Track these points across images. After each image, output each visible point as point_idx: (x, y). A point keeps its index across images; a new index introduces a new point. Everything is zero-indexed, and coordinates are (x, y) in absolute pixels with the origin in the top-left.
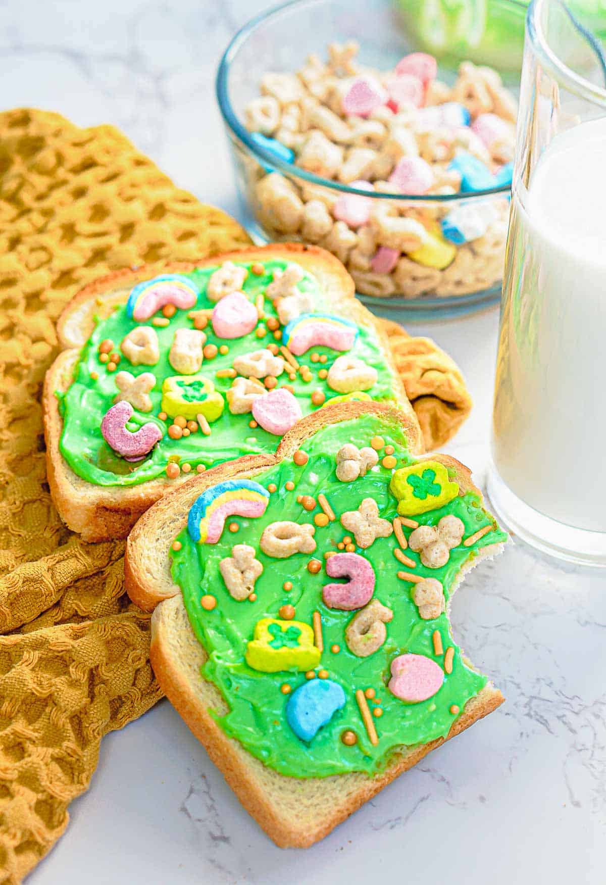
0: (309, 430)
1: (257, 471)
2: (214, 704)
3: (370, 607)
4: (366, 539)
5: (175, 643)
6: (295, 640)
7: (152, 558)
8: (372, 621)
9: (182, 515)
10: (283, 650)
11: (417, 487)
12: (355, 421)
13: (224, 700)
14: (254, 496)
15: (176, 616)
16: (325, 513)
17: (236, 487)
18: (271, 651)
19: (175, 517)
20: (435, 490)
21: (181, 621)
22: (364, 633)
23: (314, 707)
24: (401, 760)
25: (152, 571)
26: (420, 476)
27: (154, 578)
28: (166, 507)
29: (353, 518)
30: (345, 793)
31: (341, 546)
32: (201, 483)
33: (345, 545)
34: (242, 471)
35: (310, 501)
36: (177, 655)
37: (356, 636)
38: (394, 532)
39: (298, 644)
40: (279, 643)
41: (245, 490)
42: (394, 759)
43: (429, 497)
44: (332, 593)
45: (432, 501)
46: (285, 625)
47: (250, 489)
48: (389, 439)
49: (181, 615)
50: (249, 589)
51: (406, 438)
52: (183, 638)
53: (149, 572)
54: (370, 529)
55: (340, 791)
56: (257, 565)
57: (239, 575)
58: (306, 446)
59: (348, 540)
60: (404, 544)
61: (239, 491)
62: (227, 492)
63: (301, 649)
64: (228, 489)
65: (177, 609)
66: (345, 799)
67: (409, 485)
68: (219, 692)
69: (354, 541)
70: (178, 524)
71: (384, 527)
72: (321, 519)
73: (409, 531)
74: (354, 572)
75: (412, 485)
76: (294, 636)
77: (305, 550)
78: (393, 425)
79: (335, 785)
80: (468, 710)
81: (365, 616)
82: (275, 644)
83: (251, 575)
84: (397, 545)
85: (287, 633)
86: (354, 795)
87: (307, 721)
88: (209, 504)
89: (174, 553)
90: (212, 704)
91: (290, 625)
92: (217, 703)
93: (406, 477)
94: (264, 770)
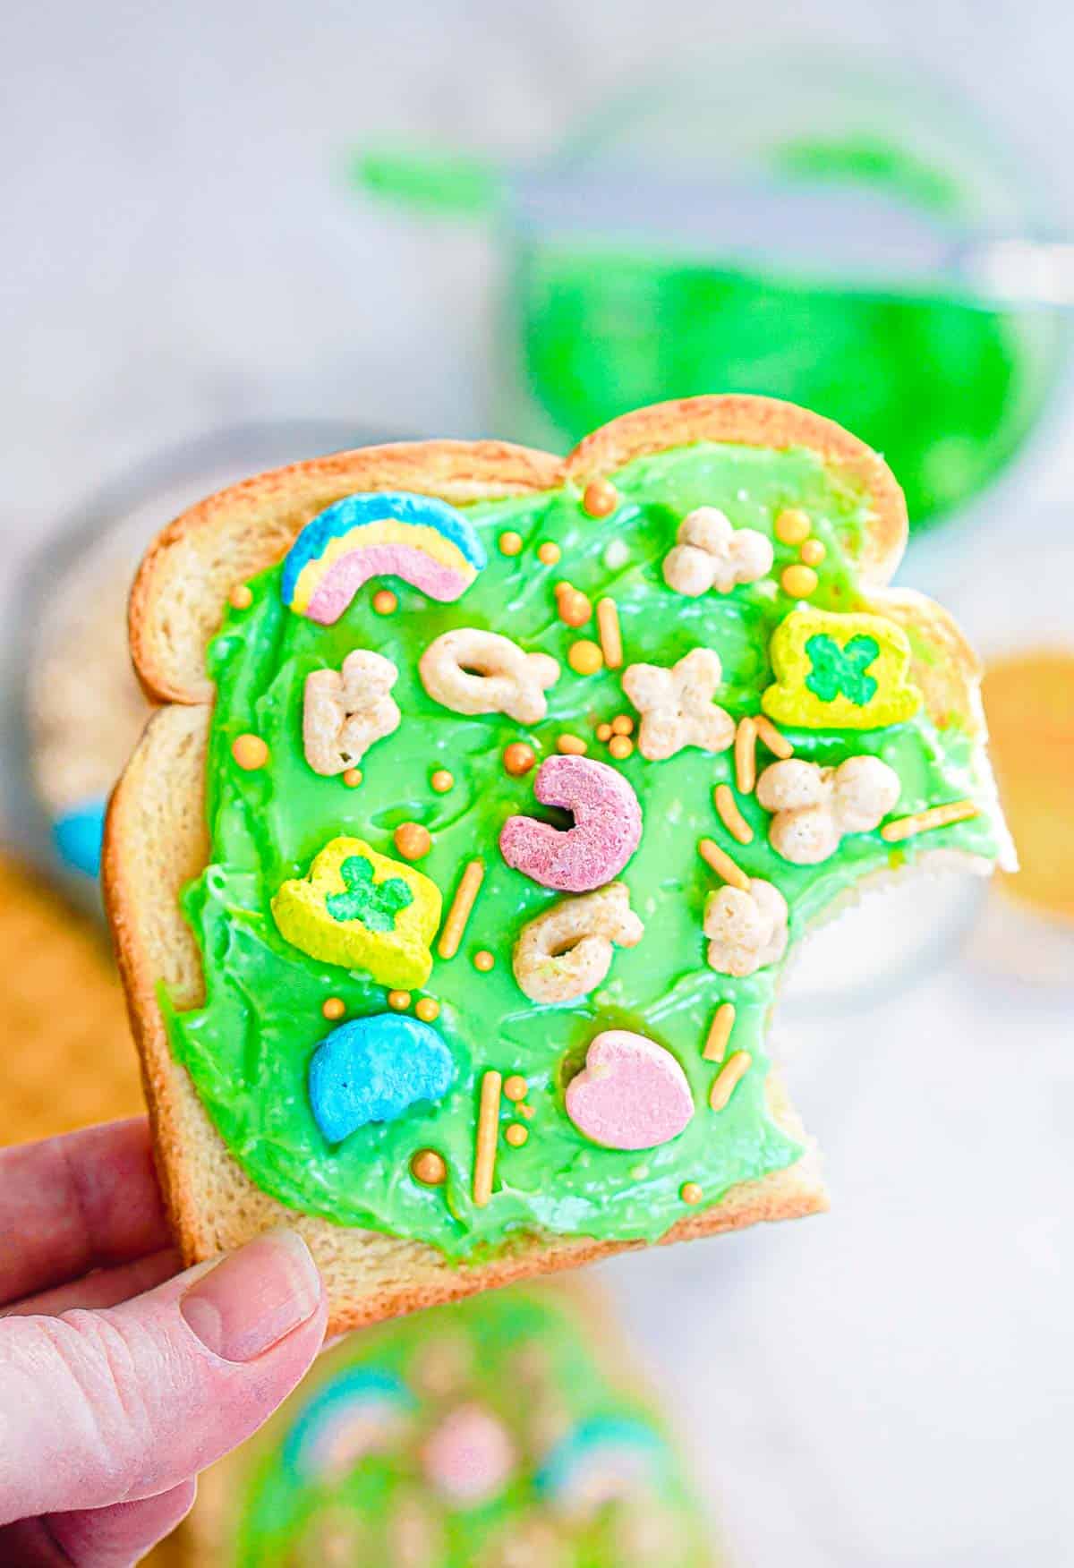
0: (660, 437)
1: (497, 488)
2: (180, 975)
3: (598, 899)
4: (657, 743)
5: (150, 808)
6: (390, 913)
7: (186, 601)
8: (587, 931)
9: (293, 525)
10: (352, 928)
11: (822, 668)
12: (767, 455)
13: (201, 975)
14: (447, 552)
15: (179, 749)
16: (601, 647)
17: (414, 516)
18: (325, 918)
19: (275, 526)
20: (860, 687)
21: (188, 764)
22: (560, 951)
23: (365, 1078)
24: (535, 1252)
25: (174, 628)
26: (841, 647)
27: (170, 646)
28: (266, 497)
29: (648, 684)
30: (380, 1276)
31: (605, 732)
32: (364, 469)
33: (614, 735)
34: (468, 476)
35: (579, 605)
36: (145, 837)
37: (535, 952)
38: (733, 748)
39: (392, 927)
40: (349, 907)
41: (433, 532)
42: (520, 1245)
43: (842, 701)
44: (518, 837)
45: (841, 711)
46: (387, 869)
47: (444, 532)
48: (826, 526)
49: (192, 751)
50: (345, 758)
51: (868, 539)
52: (178, 807)
53: (166, 630)
54: (678, 722)
55: (370, 1269)
56: (389, 714)
57: (338, 718)
59: (624, 726)
60: (747, 782)
61: (420, 527)
62: (393, 520)
63: (393, 940)
64: (397, 516)
65: (190, 737)
66: (375, 1290)
67: (807, 657)
68: (198, 955)
69: (634, 735)
70: (277, 544)
71: (716, 730)
72: (587, 655)
73: (765, 758)
74: (583, 813)
75: (811, 659)
76: (391, 903)
77: (514, 715)
78: (851, 494)
79: (362, 1251)
80: (730, 1202)
81: (573, 917)
82: (338, 906)
83: (363, 733)
84: (729, 780)
85: (381, 888)
86: (394, 1290)
87: (338, 1102)
88: (340, 532)
89: (234, 610)
90: (172, 974)
91: (398, 875)
92: (187, 975)
93: (807, 637)
94: (223, 1161)
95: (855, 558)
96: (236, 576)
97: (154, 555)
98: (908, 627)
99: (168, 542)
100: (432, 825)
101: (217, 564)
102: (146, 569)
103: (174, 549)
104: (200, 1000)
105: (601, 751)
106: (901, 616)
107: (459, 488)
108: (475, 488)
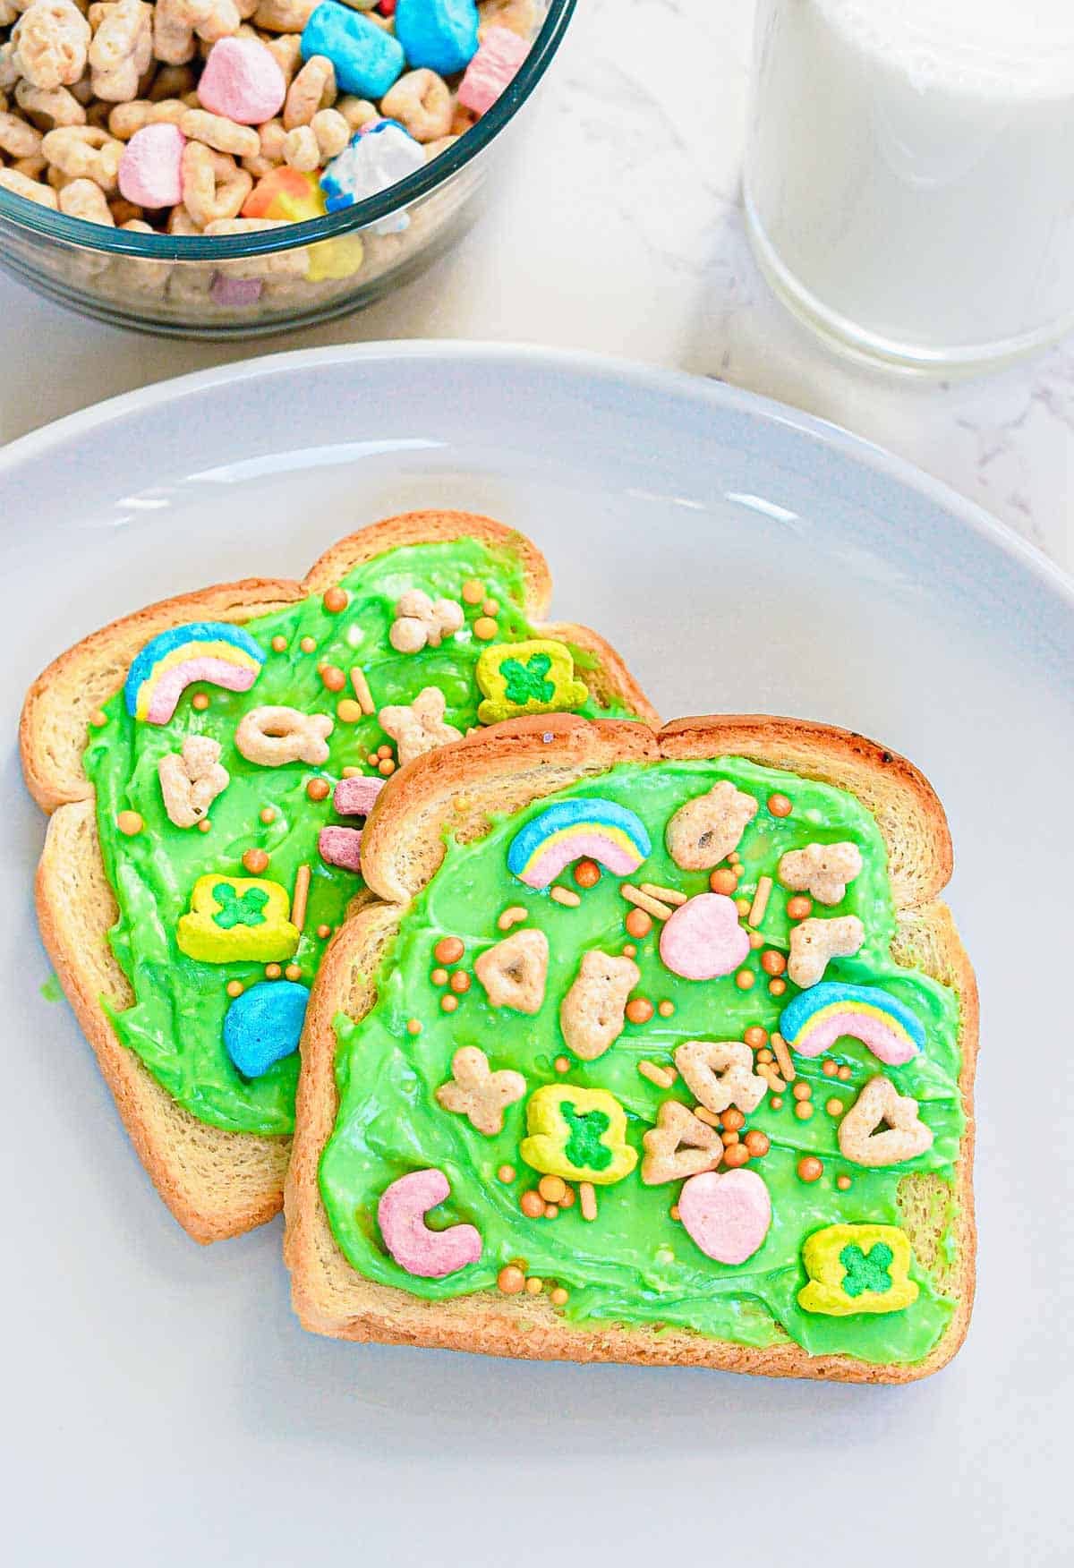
0: (367, 550)
1: (262, 608)
2: (114, 989)
5: (68, 878)
6: (256, 912)
7: (60, 731)
9: (124, 663)
11: (513, 681)
12: (445, 548)
13: (129, 986)
14: (240, 656)
15: (78, 834)
16: (358, 701)
17: (209, 636)
19: (111, 667)
21: (86, 843)
25: (56, 752)
26: (524, 665)
27: (56, 764)
28: (101, 648)
29: (397, 718)
31: (373, 758)
33: (380, 759)
34: (240, 604)
35: (335, 676)
36: (66, 899)
39: (262, 921)
40: (229, 918)
41: (224, 644)
44: (331, 841)
46: (243, 885)
47: (234, 643)
48: (496, 587)
49: (87, 833)
50: (198, 811)
52: (86, 873)
53: (50, 753)
54: (423, 740)
56: (221, 776)
57: (187, 786)
58: (353, 578)
59: (385, 751)
61: (216, 643)
62: (194, 642)
63: (266, 930)
64: (197, 638)
65: (83, 823)
67: (503, 677)
69: (394, 755)
70: (115, 679)
71: (449, 738)
72: (349, 709)
75: (507, 678)
76: (256, 904)
77: (309, 760)
78: (509, 562)
82: (222, 920)
83: (205, 791)
85: (245, 898)
88: (160, 657)
89: (96, 729)
90: (107, 986)
91: (252, 886)
92: (118, 987)
93: (499, 663)
94: (172, 1108)
95: (521, 606)
96: (91, 707)
97: (31, 703)
98: (568, 644)
99: (38, 692)
100: (267, 848)
101: (76, 701)
102: (27, 715)
103: (45, 697)
104: (132, 1001)
105: (372, 772)
106: (561, 638)
107: (236, 613)
108: (248, 612)
